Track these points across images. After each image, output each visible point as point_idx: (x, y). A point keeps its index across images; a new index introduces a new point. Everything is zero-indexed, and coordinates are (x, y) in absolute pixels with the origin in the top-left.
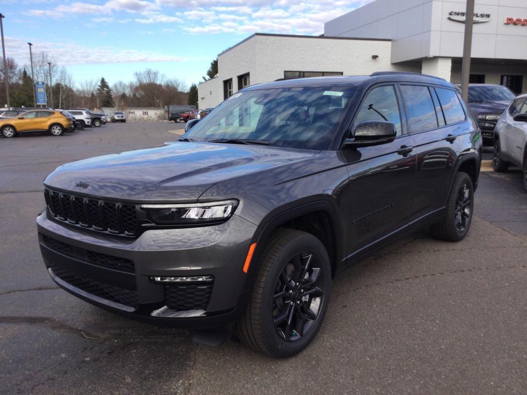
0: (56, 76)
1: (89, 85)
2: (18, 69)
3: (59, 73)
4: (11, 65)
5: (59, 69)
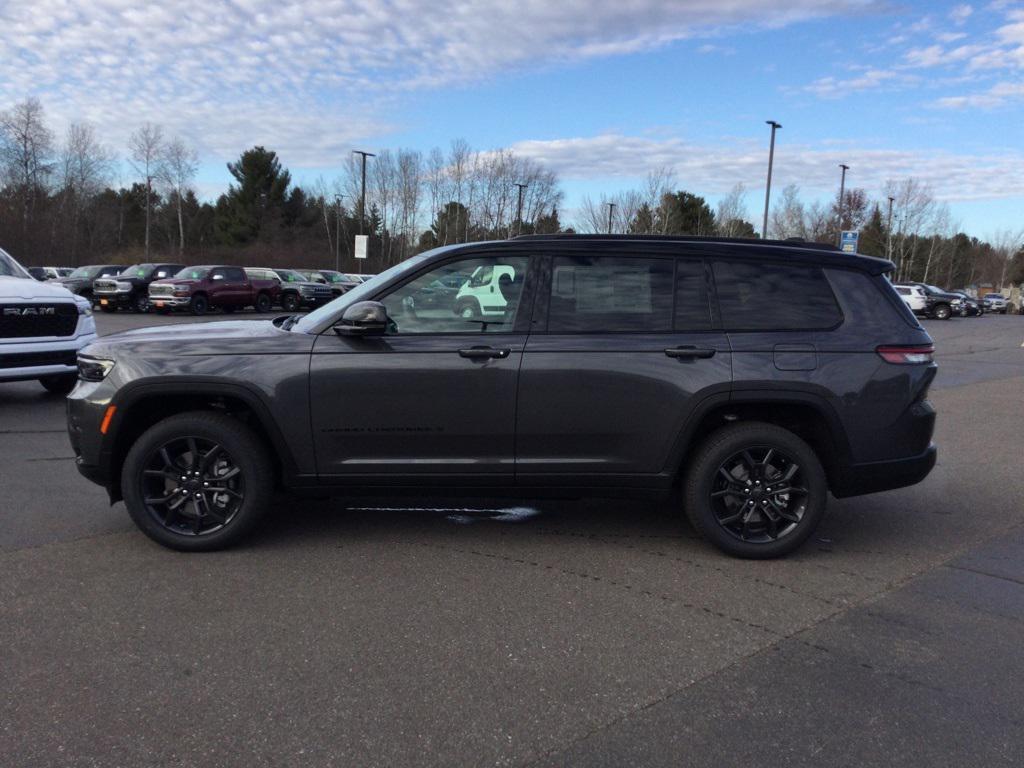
0: (930, 221)
1: (1001, 237)
2: (869, 208)
3: (934, 216)
4: (859, 201)
5: (936, 209)
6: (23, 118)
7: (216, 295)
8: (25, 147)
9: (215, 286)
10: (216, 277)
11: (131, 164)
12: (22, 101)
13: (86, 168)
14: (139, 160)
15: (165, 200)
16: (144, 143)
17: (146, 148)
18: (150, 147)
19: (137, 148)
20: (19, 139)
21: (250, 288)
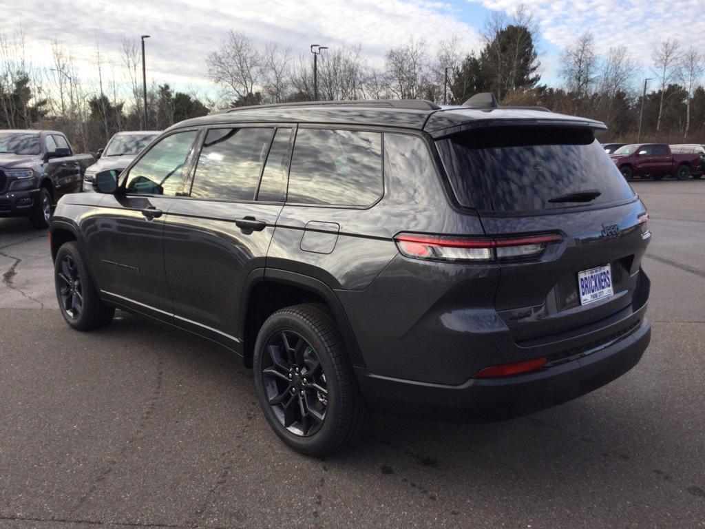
6: (580, 47)
7: (640, 166)
8: (580, 67)
9: (640, 159)
10: (642, 152)
11: (653, 71)
12: (580, 35)
13: (618, 78)
14: (658, 67)
15: (692, 95)
16: (664, 53)
17: (665, 57)
18: (667, 56)
19: (658, 58)
20: (576, 62)
21: (673, 161)
